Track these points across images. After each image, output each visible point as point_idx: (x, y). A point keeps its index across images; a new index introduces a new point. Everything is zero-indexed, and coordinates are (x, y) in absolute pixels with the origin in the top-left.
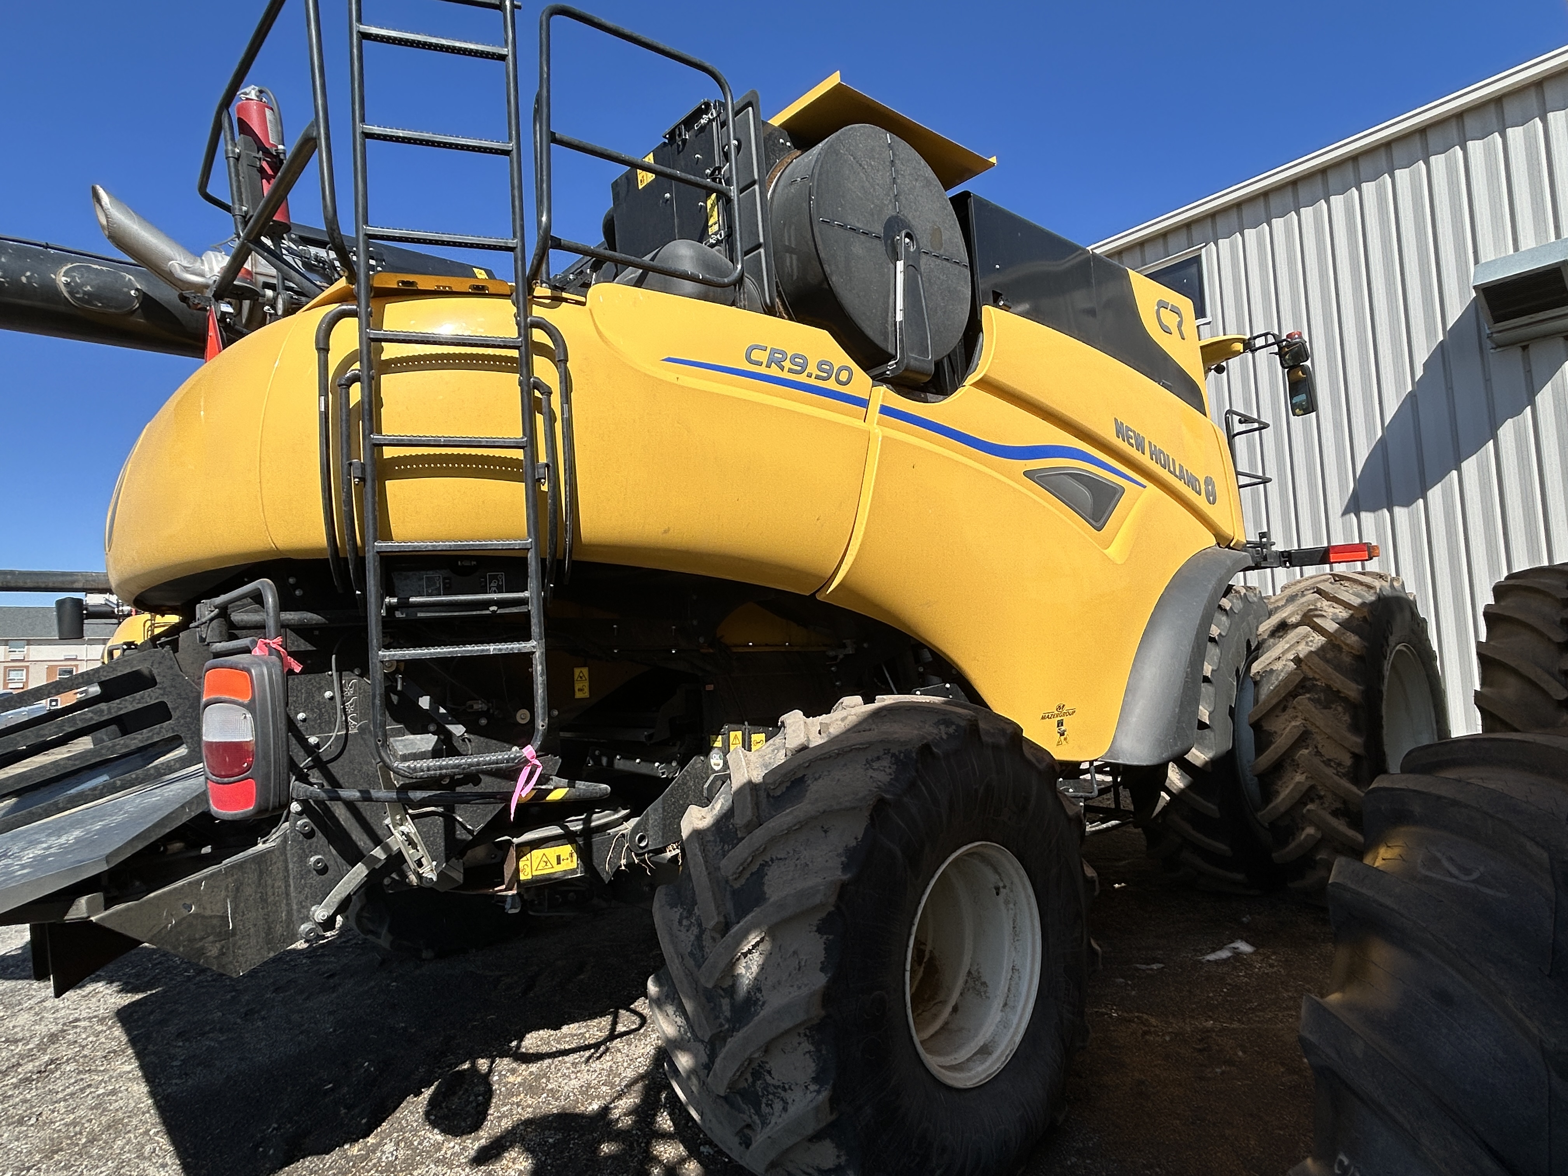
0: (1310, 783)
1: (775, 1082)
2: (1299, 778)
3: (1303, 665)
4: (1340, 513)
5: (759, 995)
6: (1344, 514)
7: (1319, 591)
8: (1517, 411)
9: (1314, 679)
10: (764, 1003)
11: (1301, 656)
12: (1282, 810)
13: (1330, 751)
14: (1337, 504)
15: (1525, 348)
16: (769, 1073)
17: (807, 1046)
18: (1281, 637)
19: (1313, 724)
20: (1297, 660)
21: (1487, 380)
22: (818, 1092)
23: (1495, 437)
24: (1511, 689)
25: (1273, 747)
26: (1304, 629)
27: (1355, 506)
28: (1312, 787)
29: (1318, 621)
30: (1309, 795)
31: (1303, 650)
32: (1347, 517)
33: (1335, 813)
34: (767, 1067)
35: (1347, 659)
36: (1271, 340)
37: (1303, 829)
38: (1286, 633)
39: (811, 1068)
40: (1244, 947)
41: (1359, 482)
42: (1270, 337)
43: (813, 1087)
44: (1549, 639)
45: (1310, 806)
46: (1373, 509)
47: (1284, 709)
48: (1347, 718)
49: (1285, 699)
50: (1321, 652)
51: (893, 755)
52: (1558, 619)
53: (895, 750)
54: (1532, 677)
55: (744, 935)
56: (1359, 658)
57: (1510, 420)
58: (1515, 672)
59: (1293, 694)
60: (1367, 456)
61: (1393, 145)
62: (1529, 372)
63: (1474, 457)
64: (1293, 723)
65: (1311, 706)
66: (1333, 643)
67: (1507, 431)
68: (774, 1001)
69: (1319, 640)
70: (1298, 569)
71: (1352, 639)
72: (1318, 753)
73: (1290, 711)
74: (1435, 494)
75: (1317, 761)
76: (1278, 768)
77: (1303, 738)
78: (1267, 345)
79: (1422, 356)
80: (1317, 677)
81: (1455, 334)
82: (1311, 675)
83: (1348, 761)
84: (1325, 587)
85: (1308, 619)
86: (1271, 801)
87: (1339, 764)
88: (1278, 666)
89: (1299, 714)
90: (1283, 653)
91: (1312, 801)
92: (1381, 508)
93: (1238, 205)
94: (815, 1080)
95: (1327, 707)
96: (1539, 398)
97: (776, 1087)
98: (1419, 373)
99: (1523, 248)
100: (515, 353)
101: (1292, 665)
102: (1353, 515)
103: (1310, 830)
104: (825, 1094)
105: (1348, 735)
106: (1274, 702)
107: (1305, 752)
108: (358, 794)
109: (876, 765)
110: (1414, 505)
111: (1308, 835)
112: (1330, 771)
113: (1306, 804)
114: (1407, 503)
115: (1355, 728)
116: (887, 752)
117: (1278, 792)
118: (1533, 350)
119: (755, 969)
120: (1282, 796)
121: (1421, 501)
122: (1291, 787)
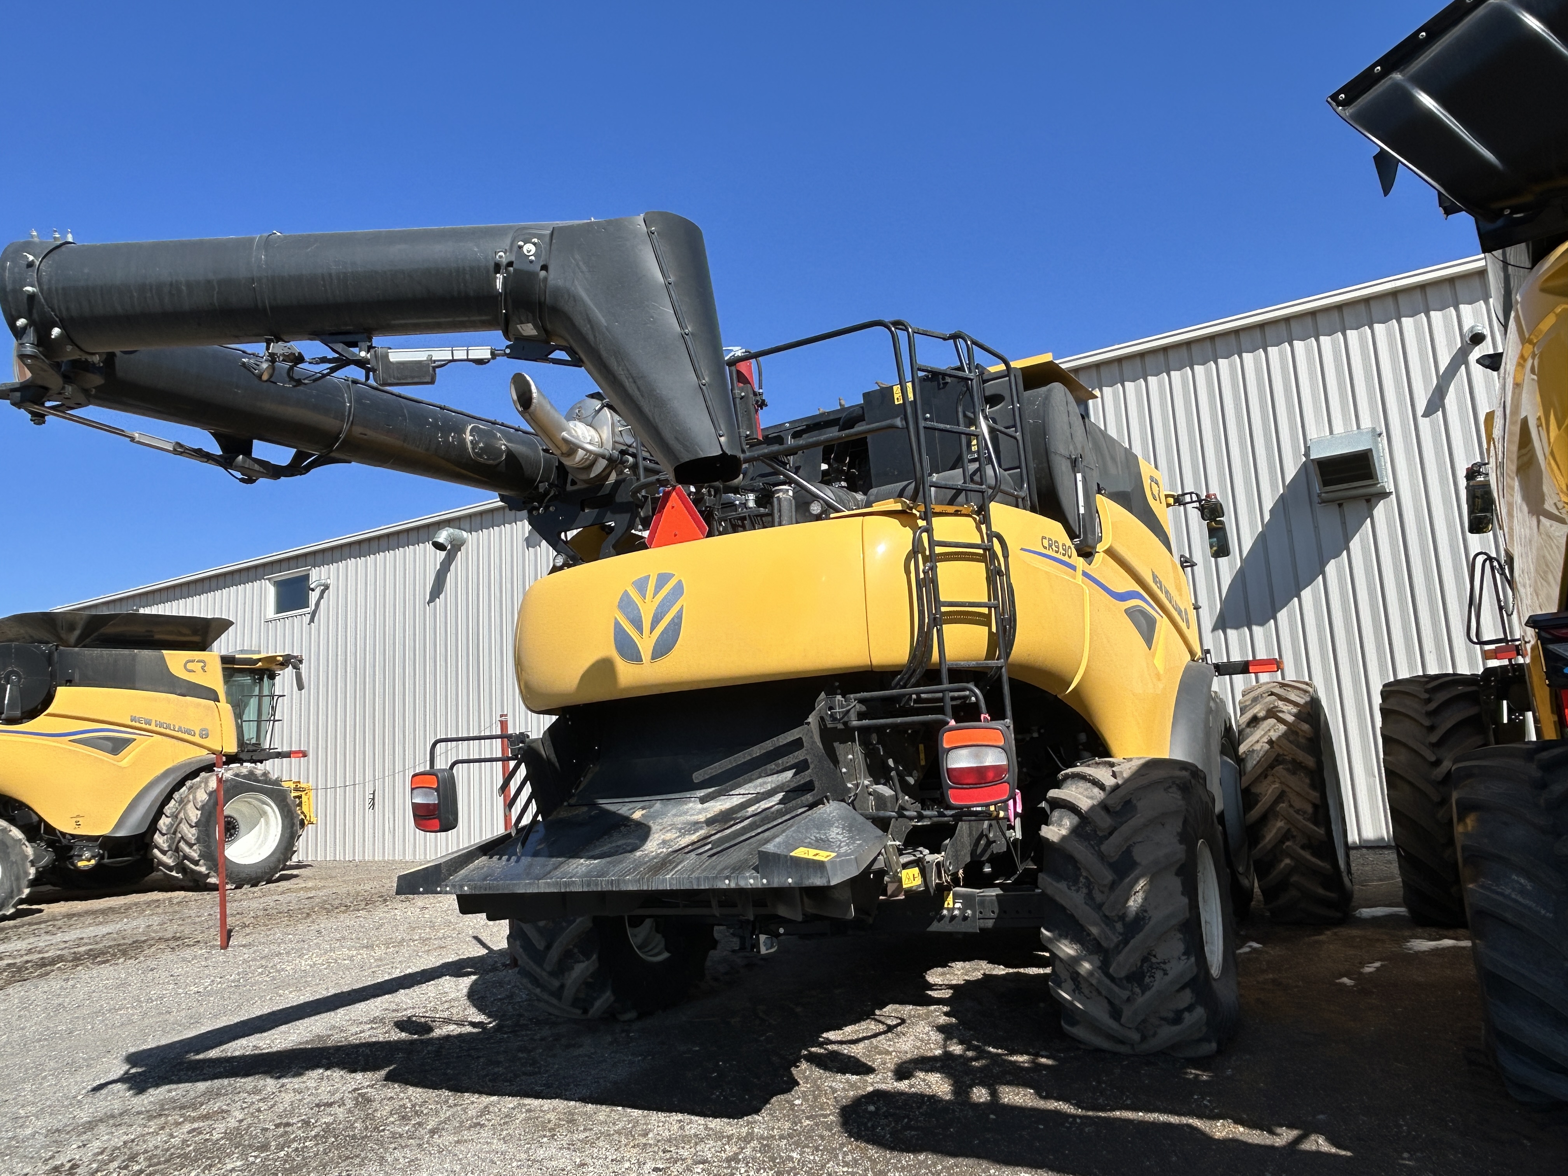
0: (1287, 827)
1: (1159, 961)
2: (1280, 824)
3: (1275, 745)
4: (1211, 628)
5: (1145, 914)
6: (1214, 629)
7: (1272, 694)
8: (1337, 555)
9: (1284, 755)
10: (1150, 917)
11: (1274, 739)
12: (1269, 847)
13: (1298, 803)
14: (1208, 623)
15: (1340, 505)
16: (1155, 956)
17: (1179, 936)
18: (1254, 727)
19: (1288, 786)
20: (1271, 742)
21: (1316, 527)
22: (1188, 959)
23: (1323, 573)
24: (1403, 756)
25: (1260, 804)
26: (1272, 721)
27: (1222, 624)
28: (1289, 830)
29: (1280, 715)
30: (1286, 836)
31: (1274, 735)
32: (1216, 632)
33: (1303, 847)
34: (1154, 953)
35: (1302, 741)
36: (1195, 498)
37: (1282, 861)
38: (1258, 723)
39: (1181, 947)
40: (1255, 945)
41: (1225, 603)
42: (1194, 495)
43: (1183, 958)
44: (1422, 724)
45: (1288, 843)
46: (1237, 627)
47: (1266, 777)
48: (1307, 781)
49: (1266, 769)
50: (1285, 735)
51: (1177, 785)
52: (1424, 711)
53: (1178, 782)
54: (1415, 748)
55: (1136, 881)
56: (1310, 740)
57: (1333, 561)
58: (1405, 745)
59: (1272, 767)
60: (1230, 582)
61: (1241, 333)
62: (1344, 523)
63: (1309, 587)
64: (1274, 786)
65: (1285, 773)
66: (1292, 732)
67: (1331, 568)
68: (1156, 916)
69: (1282, 728)
70: (1227, 677)
71: (1306, 727)
72: (1291, 806)
73: (1270, 778)
74: (1282, 615)
75: (1291, 811)
76: (1264, 819)
77: (1281, 797)
78: (1192, 502)
79: (1268, 505)
80: (1286, 753)
81: (1292, 488)
82: (1281, 752)
83: (1310, 809)
84: (1278, 690)
85: (1272, 713)
86: (1259, 843)
87: (1305, 812)
88: (1257, 747)
89: (1277, 780)
90: (1261, 738)
91: (1288, 840)
92: (1242, 626)
93: (1119, 360)
94: (1184, 954)
95: (1294, 773)
96: (1351, 544)
97: (1158, 963)
98: (1267, 518)
99: (1336, 431)
100: (981, 551)
101: (1267, 746)
102: (1221, 632)
103: (1287, 861)
104: (1193, 959)
105: (1311, 792)
106: (1259, 772)
107: (1282, 805)
108: (915, 813)
109: (1170, 790)
110: (1267, 625)
111: (1286, 864)
112: (1300, 818)
113: (1284, 843)
114: (1262, 623)
115: (1313, 786)
116: (1174, 783)
117: (1264, 837)
118: (1346, 507)
119: (1140, 900)
120: (1268, 839)
121: (1272, 621)
122: (1274, 831)
